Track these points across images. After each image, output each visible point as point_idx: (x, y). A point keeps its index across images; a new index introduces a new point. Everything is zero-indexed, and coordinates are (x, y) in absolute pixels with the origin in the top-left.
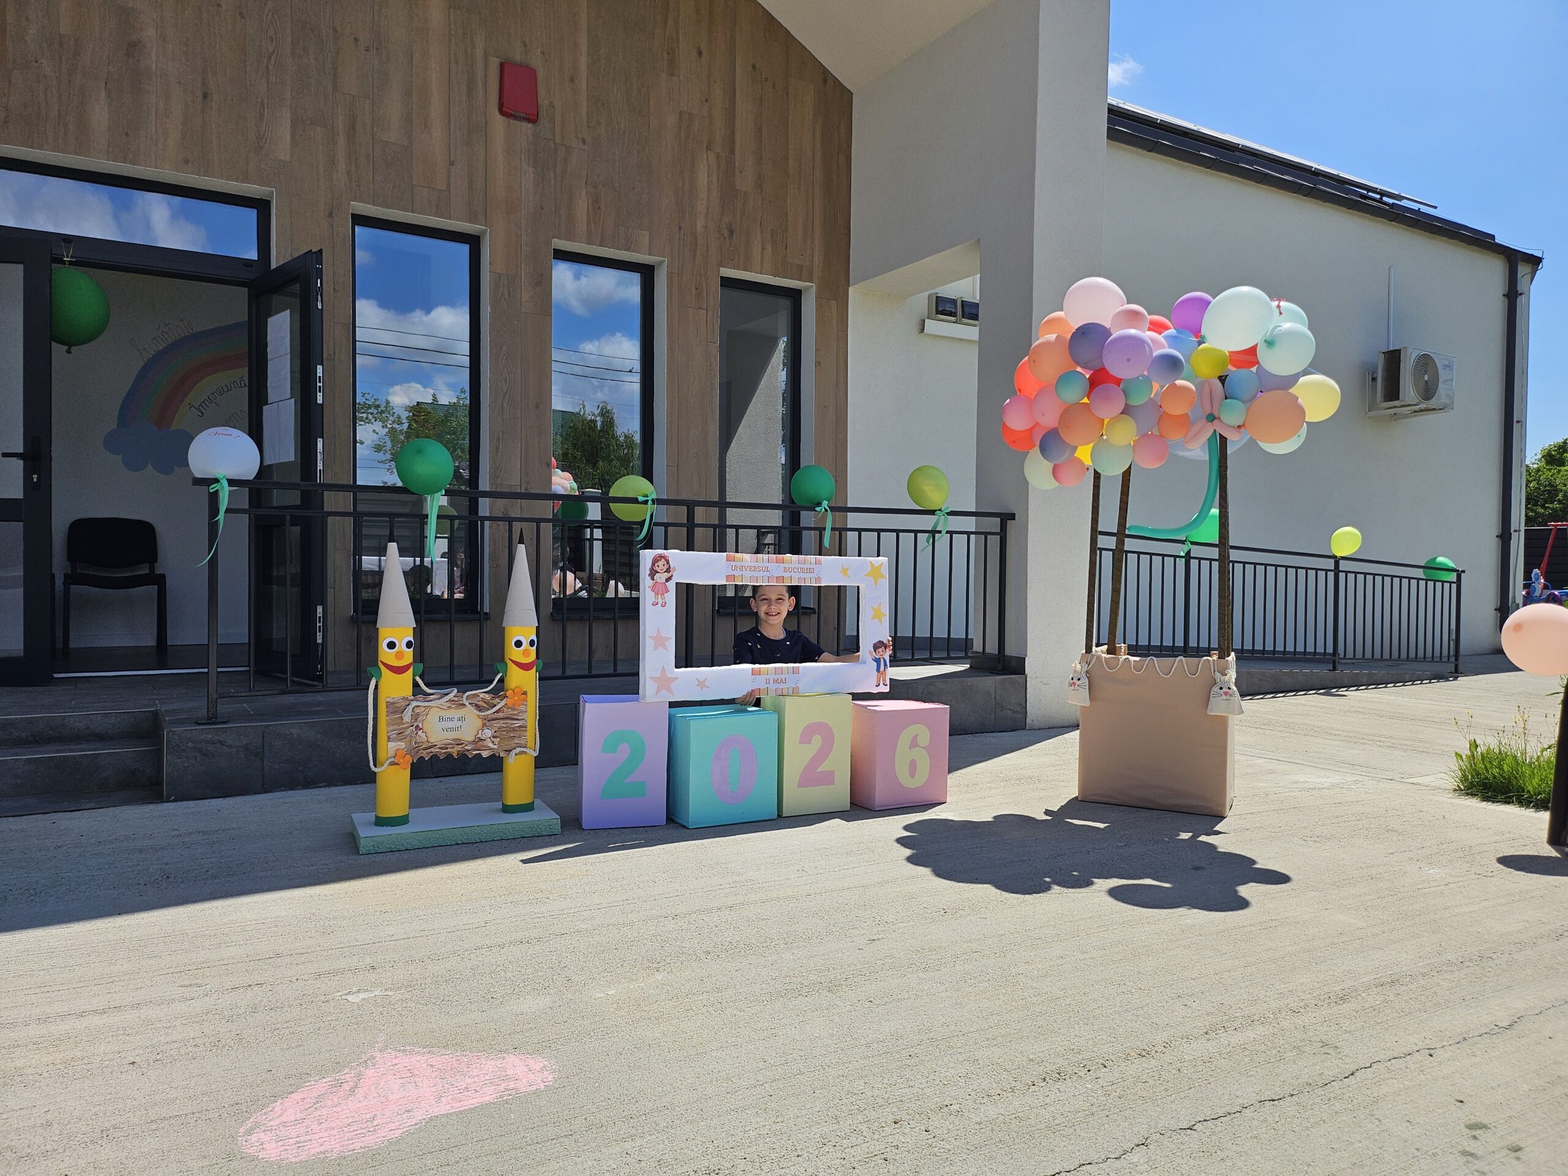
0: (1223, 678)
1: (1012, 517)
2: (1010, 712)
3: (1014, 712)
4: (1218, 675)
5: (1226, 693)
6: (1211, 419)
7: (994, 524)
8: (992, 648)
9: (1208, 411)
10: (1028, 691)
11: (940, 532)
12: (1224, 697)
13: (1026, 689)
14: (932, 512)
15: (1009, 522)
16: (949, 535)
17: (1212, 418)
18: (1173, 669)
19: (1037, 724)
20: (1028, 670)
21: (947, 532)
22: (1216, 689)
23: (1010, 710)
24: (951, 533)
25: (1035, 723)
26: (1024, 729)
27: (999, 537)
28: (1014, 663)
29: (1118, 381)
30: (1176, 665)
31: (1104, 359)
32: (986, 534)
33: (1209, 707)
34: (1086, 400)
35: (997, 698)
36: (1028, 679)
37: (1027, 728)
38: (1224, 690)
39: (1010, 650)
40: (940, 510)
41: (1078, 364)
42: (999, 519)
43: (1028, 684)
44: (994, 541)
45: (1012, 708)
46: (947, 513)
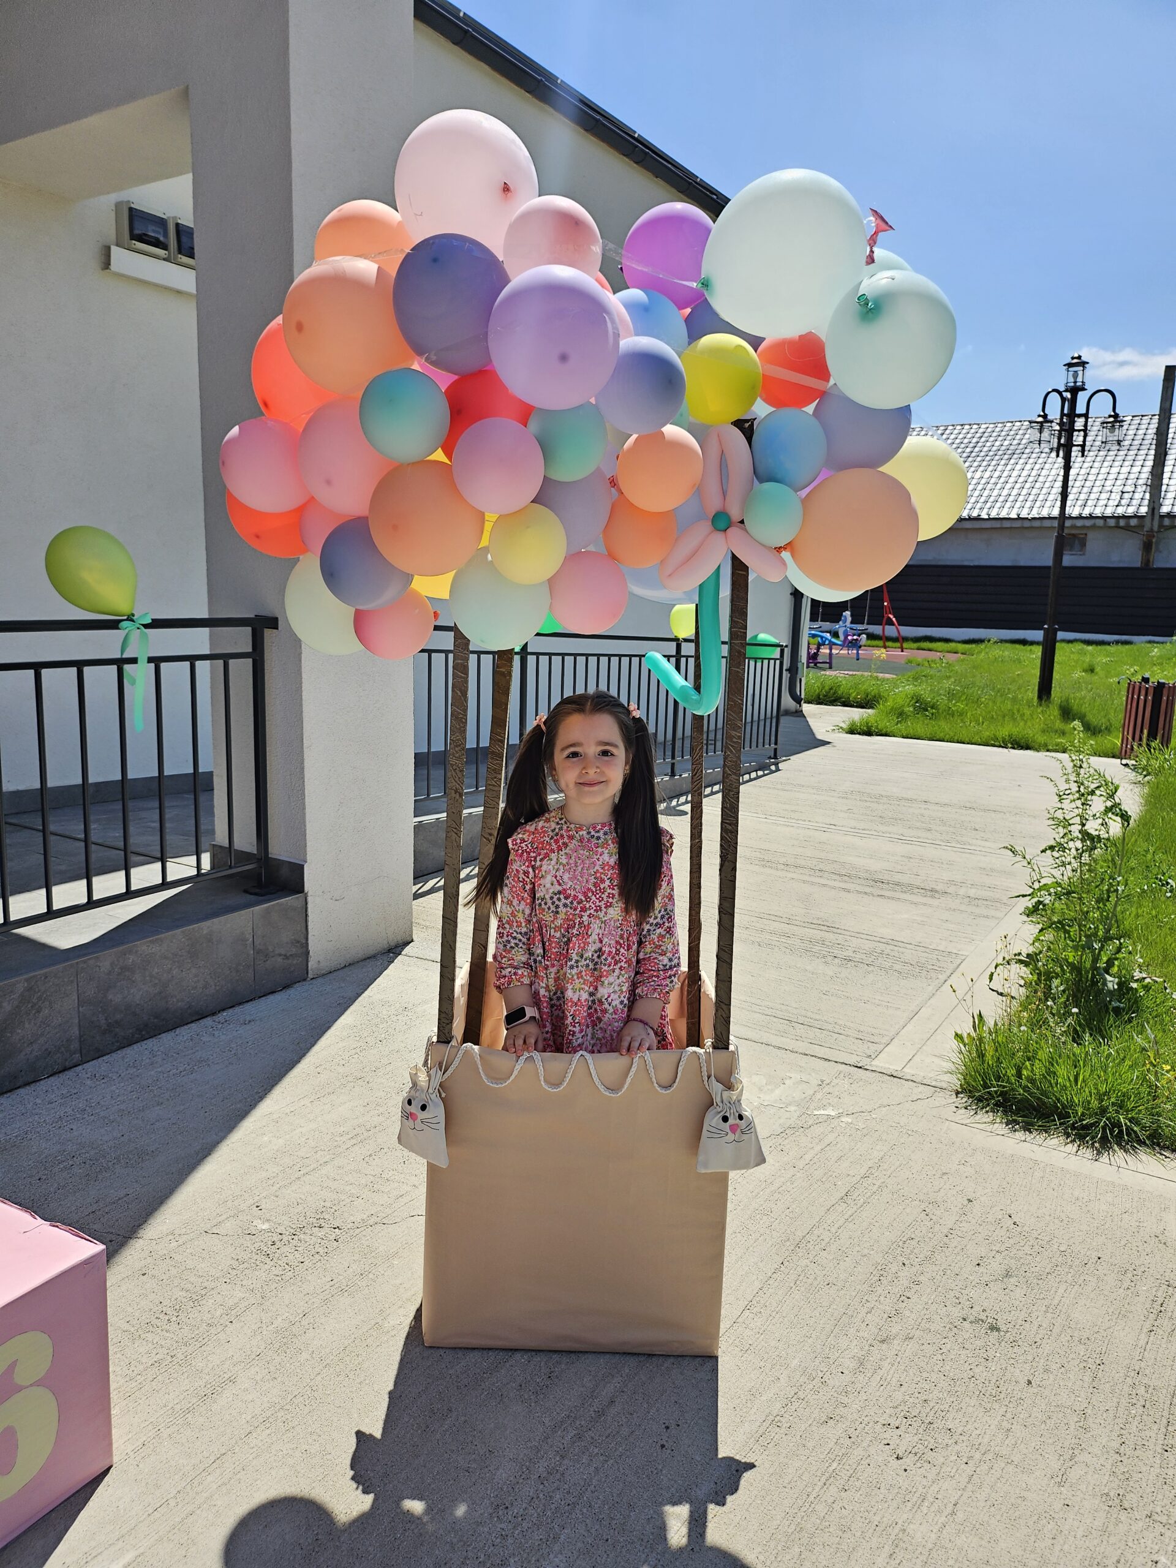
0: (726, 1094)
1: (273, 623)
2: (280, 959)
3: (286, 957)
4: (716, 1088)
5: (733, 1129)
6: (722, 526)
7: (240, 639)
8: (245, 840)
9: (714, 504)
10: (310, 919)
11: (134, 661)
12: (731, 1137)
13: (307, 915)
14: (113, 625)
15: (268, 633)
16: (153, 665)
17: (722, 522)
18: (629, 1080)
19: (325, 966)
20: (308, 886)
21: (150, 660)
22: (712, 1120)
23: (280, 955)
24: (156, 661)
25: (321, 965)
26: (305, 980)
27: (250, 661)
28: (284, 872)
29: (525, 413)
30: (634, 1069)
31: (492, 345)
32: (226, 657)
33: (701, 1158)
34: (439, 456)
35: (257, 942)
36: (310, 899)
37: (310, 976)
38: (731, 1121)
39: (278, 850)
40: (130, 618)
41: (419, 351)
42: (249, 629)
43: (310, 906)
44: (241, 670)
45: (283, 953)
46: (143, 625)
